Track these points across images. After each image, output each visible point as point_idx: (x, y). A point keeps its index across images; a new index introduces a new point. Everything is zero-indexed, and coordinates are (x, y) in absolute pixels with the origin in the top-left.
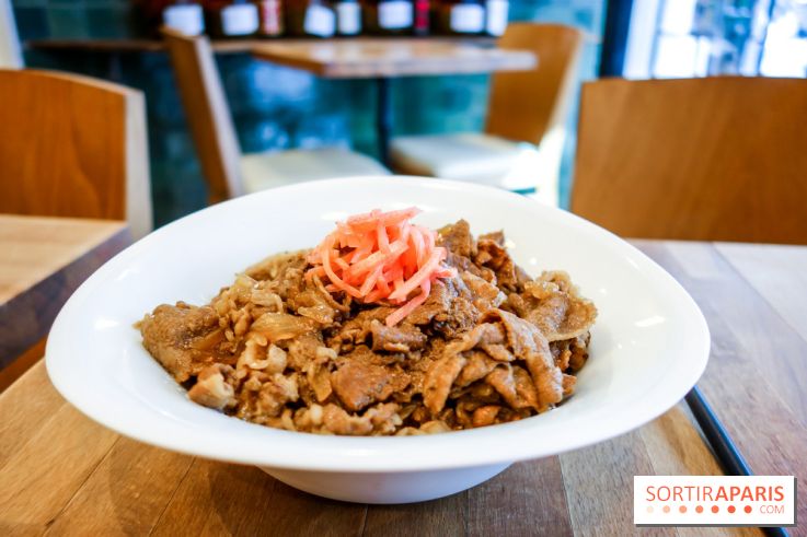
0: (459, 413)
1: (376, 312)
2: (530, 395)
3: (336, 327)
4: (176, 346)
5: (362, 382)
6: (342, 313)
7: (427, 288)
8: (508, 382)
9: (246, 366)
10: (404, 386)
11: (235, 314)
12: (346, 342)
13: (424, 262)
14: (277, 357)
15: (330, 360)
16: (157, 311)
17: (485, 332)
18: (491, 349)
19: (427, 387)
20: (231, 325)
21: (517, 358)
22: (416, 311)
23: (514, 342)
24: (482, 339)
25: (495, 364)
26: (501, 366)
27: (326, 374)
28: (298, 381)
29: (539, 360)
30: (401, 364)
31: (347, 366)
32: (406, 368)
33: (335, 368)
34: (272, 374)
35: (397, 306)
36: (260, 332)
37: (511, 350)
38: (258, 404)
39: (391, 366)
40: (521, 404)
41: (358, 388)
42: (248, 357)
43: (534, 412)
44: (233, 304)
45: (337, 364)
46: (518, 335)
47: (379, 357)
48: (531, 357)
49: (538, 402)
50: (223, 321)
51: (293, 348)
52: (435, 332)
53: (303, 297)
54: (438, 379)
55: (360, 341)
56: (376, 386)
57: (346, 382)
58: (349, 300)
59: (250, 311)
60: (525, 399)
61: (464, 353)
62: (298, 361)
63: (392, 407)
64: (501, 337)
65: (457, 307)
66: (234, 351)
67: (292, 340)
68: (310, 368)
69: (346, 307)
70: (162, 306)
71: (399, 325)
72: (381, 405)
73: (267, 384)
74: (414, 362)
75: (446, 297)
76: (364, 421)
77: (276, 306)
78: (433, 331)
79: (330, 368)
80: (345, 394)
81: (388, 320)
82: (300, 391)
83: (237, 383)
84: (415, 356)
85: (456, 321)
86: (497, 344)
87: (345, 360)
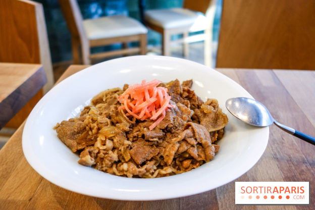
0: (177, 162)
1: (145, 124)
2: (203, 156)
3: (131, 130)
4: (71, 138)
5: (141, 154)
6: (132, 124)
7: (164, 113)
8: (195, 152)
9: (98, 148)
10: (157, 154)
11: (92, 125)
12: (134, 137)
13: (163, 104)
14: (109, 144)
15: (129, 145)
16: (62, 124)
17: (186, 134)
18: (189, 140)
19: (165, 155)
20: (91, 129)
21: (198, 142)
22: (161, 124)
23: (197, 136)
24: (185, 136)
25: (190, 146)
26: (193, 146)
27: (128, 151)
28: (118, 153)
29: (206, 143)
30: (155, 145)
31: (136, 147)
32: (157, 146)
33: (131, 148)
34: (108, 151)
35: (153, 121)
36: (102, 134)
37: (196, 139)
38: (104, 163)
39: (152, 146)
40: (200, 159)
41: (140, 156)
42: (98, 144)
43: (204, 162)
44: (91, 121)
45: (132, 146)
46: (198, 134)
47: (147, 143)
48: (203, 142)
49: (206, 158)
50: (87, 128)
51: (115, 140)
52: (168, 131)
53: (117, 118)
54: (170, 152)
55: (140, 137)
56: (147, 155)
57: (135, 154)
58: (135, 119)
59: (98, 125)
60: (201, 157)
61: (179, 142)
62: (117, 145)
63: (153, 162)
64: (192, 135)
65: (176, 120)
66: (92, 139)
67: (114, 136)
68: (122, 148)
69: (134, 122)
70: (64, 121)
71: (154, 129)
72: (149, 162)
73: (106, 155)
74: (160, 144)
75: (172, 116)
76: (143, 169)
77: (107, 122)
78: (167, 130)
79: (129, 148)
80: (135, 159)
81: (150, 127)
82: (118, 157)
83: (95, 155)
84: (161, 141)
85: (175, 126)
86: (191, 138)
87: (135, 144)
